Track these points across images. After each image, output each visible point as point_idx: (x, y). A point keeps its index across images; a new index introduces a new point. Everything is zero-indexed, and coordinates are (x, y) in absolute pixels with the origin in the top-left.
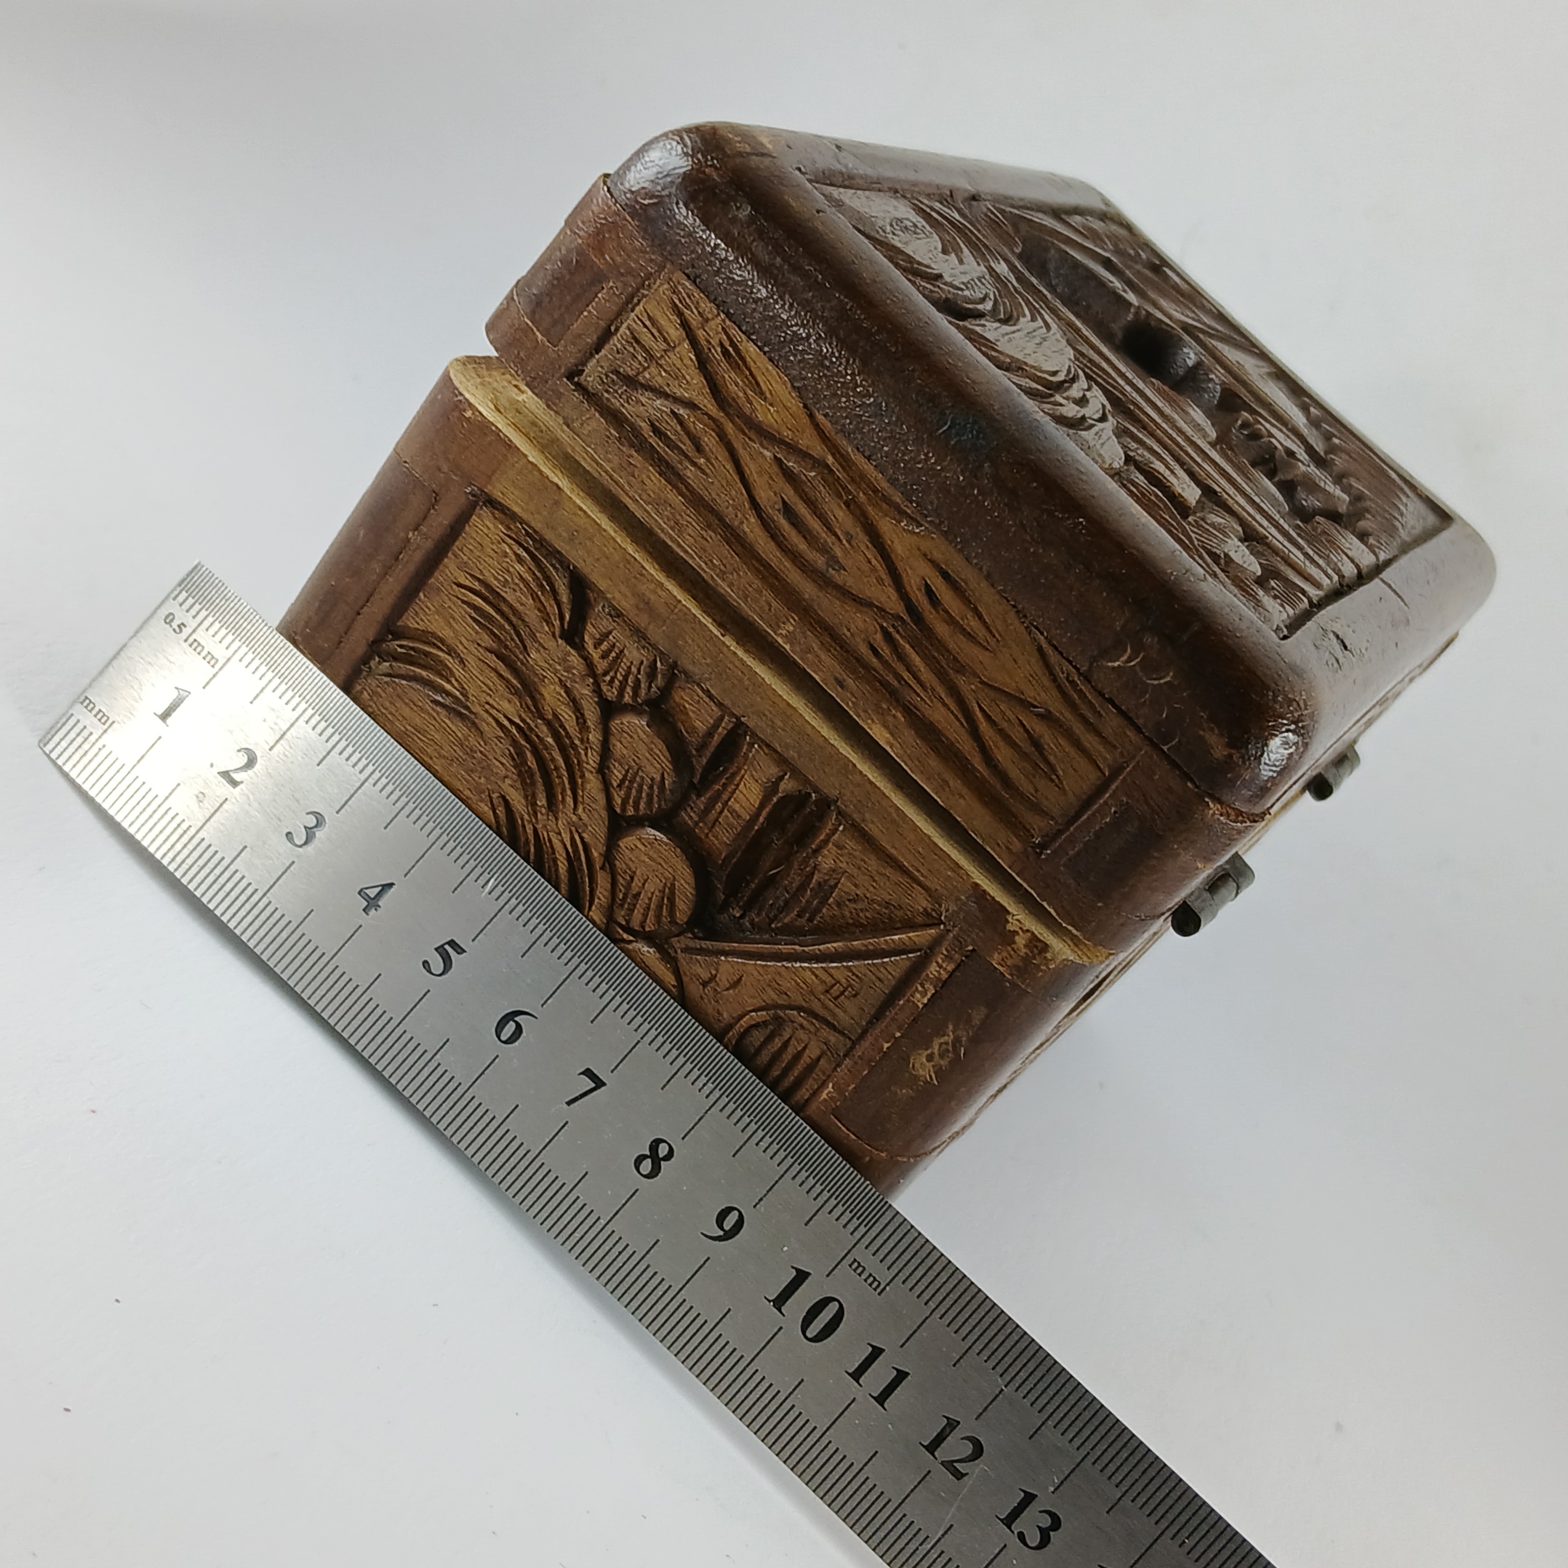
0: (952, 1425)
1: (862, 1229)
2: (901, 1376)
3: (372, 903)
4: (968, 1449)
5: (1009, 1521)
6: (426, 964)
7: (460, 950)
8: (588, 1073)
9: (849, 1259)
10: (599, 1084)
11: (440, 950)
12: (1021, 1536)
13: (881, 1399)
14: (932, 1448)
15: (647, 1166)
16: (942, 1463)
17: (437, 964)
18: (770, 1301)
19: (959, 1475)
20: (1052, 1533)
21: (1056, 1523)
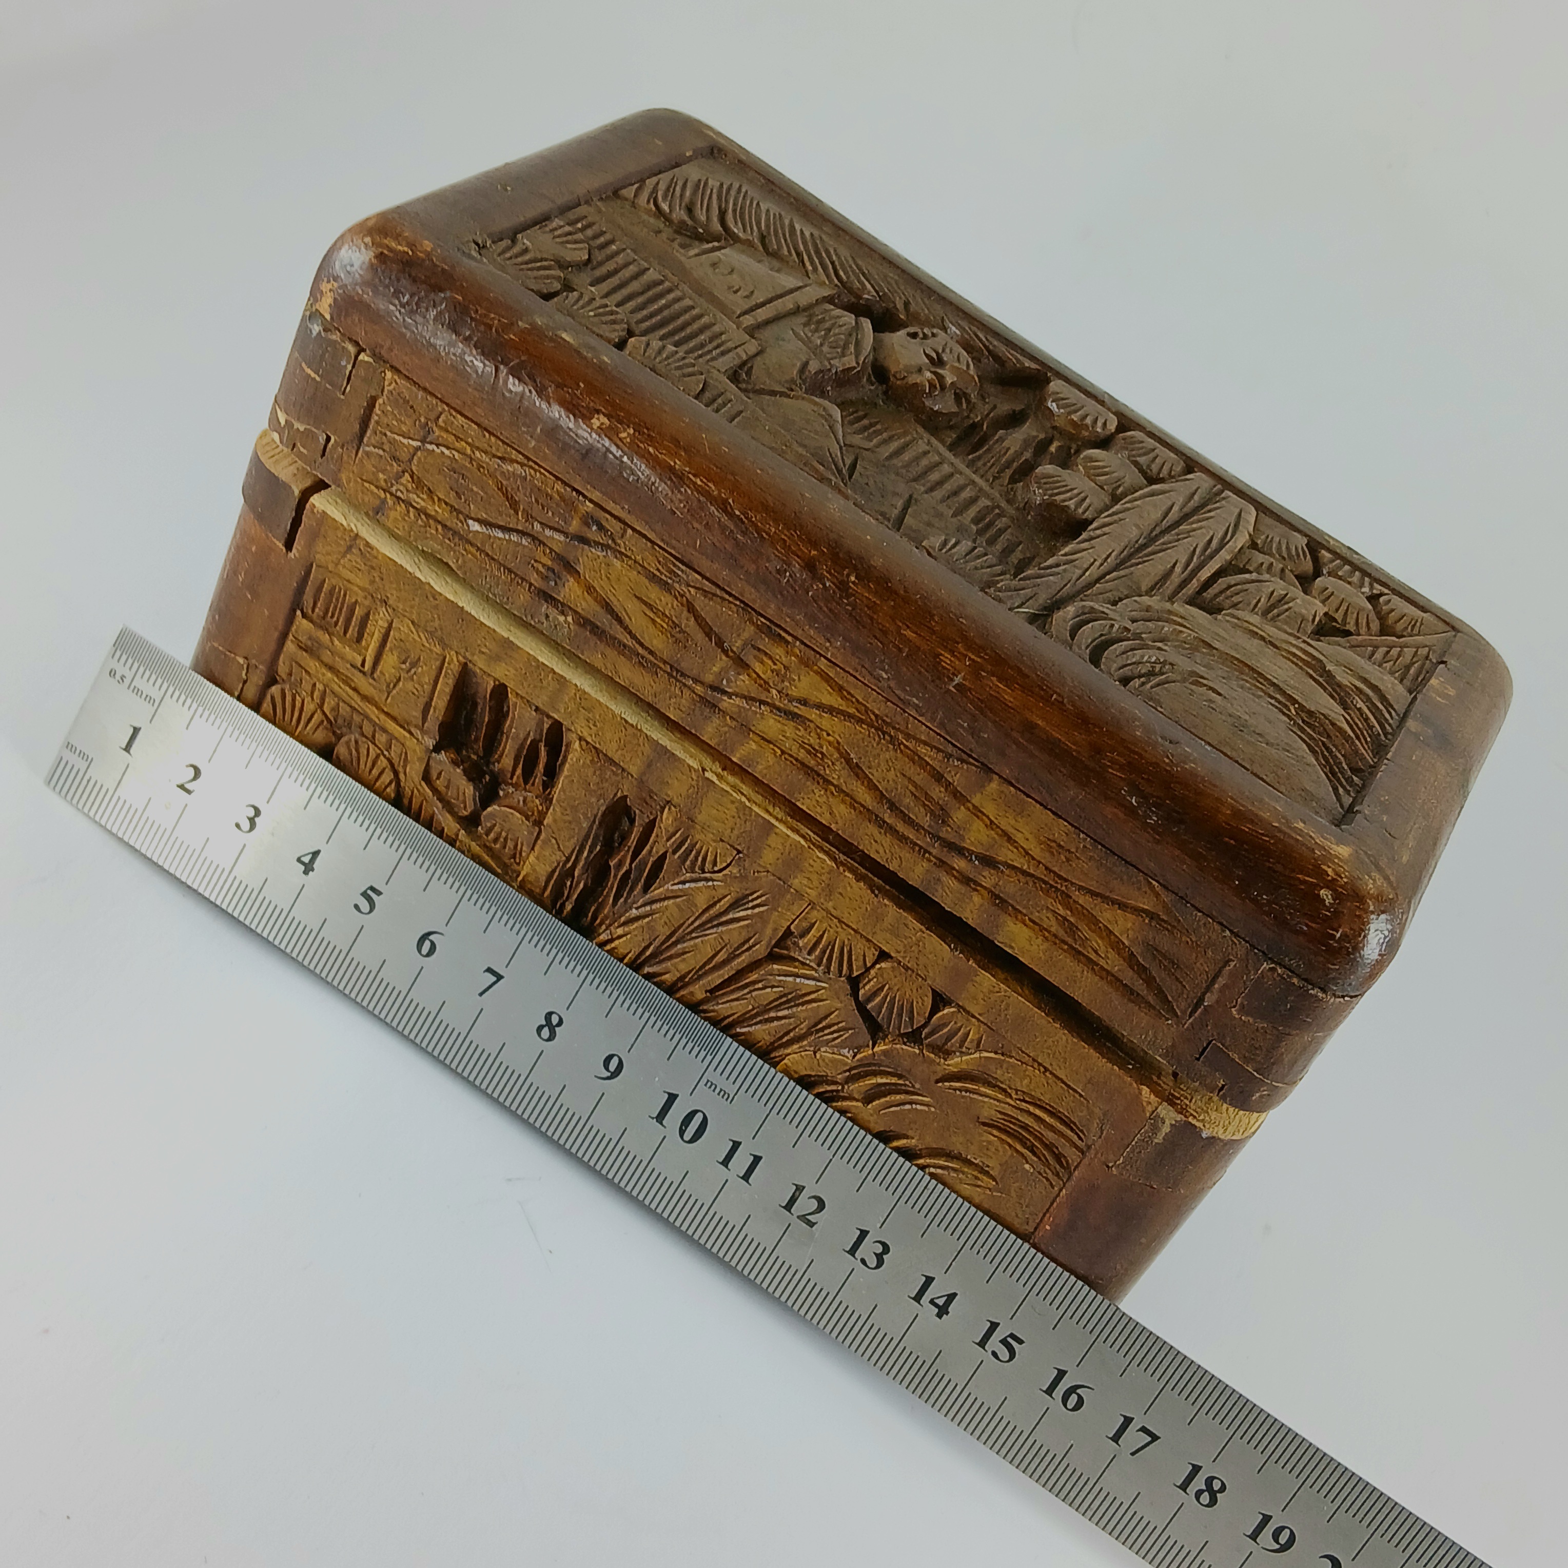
0: (799, 1189)
1: (709, 1058)
2: (757, 1159)
3: (308, 868)
4: (814, 1204)
5: (852, 1251)
6: (356, 907)
7: (379, 893)
8: (489, 970)
9: (704, 1080)
10: (499, 977)
11: (364, 894)
12: (863, 1261)
13: (746, 1177)
14: (788, 1207)
15: (546, 1033)
16: (798, 1217)
17: (365, 905)
18: (653, 1118)
19: (811, 1224)
20: (884, 1257)
21: (886, 1248)
